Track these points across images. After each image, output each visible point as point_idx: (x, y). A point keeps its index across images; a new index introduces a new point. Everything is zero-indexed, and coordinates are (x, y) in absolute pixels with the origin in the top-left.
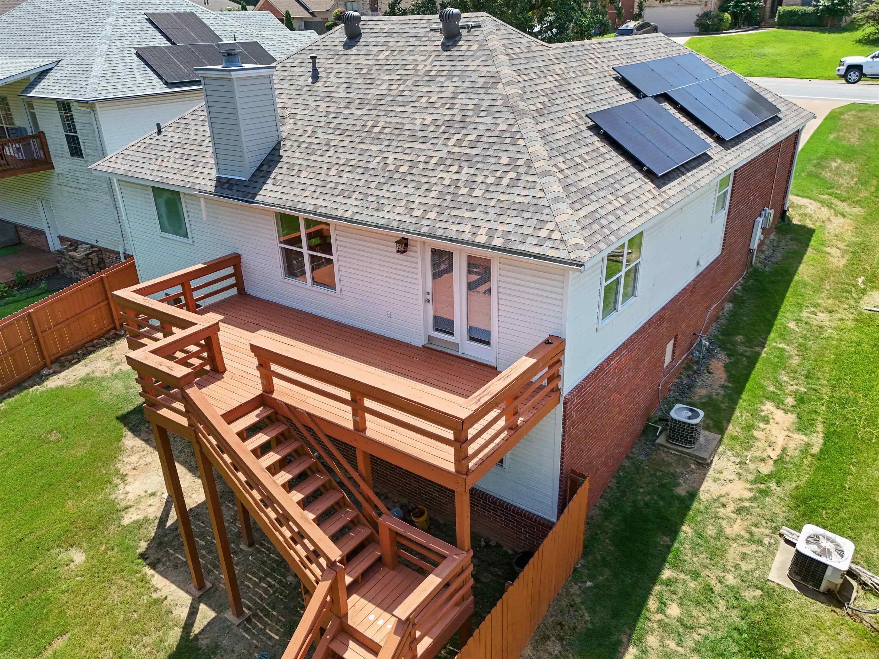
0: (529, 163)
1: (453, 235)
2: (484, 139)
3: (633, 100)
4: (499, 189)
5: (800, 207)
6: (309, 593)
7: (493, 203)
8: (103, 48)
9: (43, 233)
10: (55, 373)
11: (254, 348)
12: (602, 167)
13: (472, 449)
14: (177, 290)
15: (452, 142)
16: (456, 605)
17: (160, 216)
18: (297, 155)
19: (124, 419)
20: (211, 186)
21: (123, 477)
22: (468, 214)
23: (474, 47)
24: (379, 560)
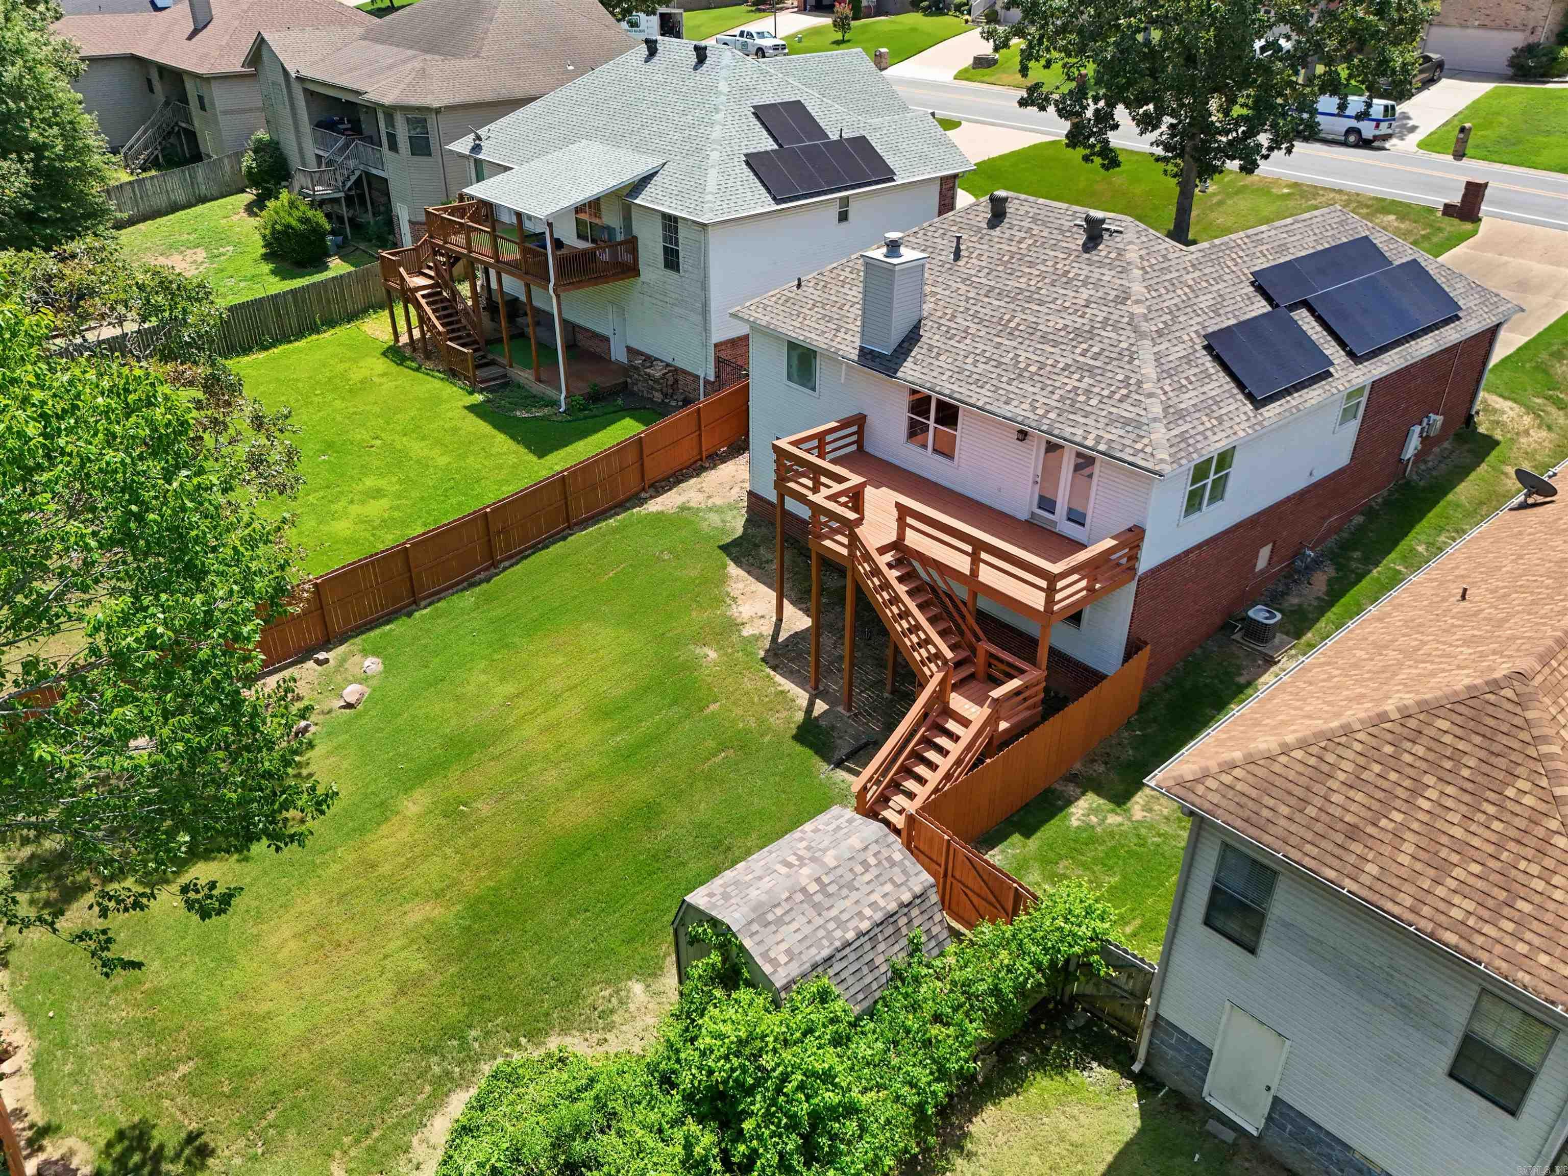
0: (1139, 383)
1: (1067, 436)
2: (1106, 353)
3: (1265, 310)
4: (1111, 402)
5: (1495, 411)
6: (922, 687)
7: (1104, 413)
8: (714, 156)
9: (607, 340)
10: (652, 497)
11: (898, 505)
12: (1205, 389)
13: (1058, 597)
14: (815, 443)
15: (1078, 351)
16: (1028, 708)
17: (789, 366)
18: (937, 337)
19: (725, 548)
20: (854, 355)
21: (734, 599)
22: (1082, 420)
23: (1113, 255)
24: (972, 676)
